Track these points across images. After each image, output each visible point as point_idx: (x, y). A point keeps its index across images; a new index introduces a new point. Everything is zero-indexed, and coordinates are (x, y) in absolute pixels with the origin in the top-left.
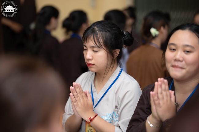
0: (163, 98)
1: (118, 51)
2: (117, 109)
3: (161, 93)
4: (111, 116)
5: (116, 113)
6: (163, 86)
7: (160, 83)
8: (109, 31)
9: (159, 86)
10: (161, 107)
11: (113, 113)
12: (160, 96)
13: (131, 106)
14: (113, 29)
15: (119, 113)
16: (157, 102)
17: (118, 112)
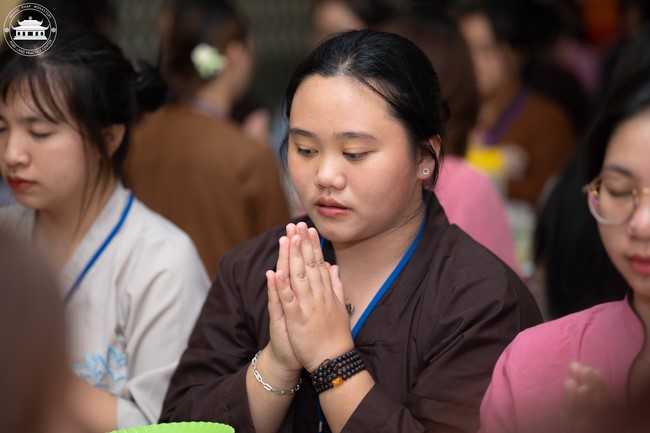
0: (310, 290)
1: (118, 132)
2: (121, 338)
3: (304, 274)
4: (102, 361)
5: (118, 350)
6: (307, 249)
7: (296, 238)
8: (84, 61)
9: (294, 251)
10: (303, 323)
11: (110, 351)
12: (299, 283)
13: (173, 323)
14: (100, 53)
15: (130, 349)
16: (289, 305)
17: (125, 346)
